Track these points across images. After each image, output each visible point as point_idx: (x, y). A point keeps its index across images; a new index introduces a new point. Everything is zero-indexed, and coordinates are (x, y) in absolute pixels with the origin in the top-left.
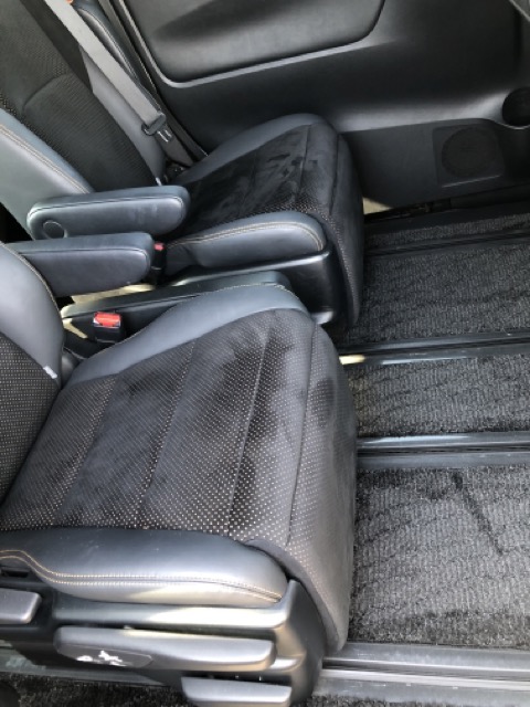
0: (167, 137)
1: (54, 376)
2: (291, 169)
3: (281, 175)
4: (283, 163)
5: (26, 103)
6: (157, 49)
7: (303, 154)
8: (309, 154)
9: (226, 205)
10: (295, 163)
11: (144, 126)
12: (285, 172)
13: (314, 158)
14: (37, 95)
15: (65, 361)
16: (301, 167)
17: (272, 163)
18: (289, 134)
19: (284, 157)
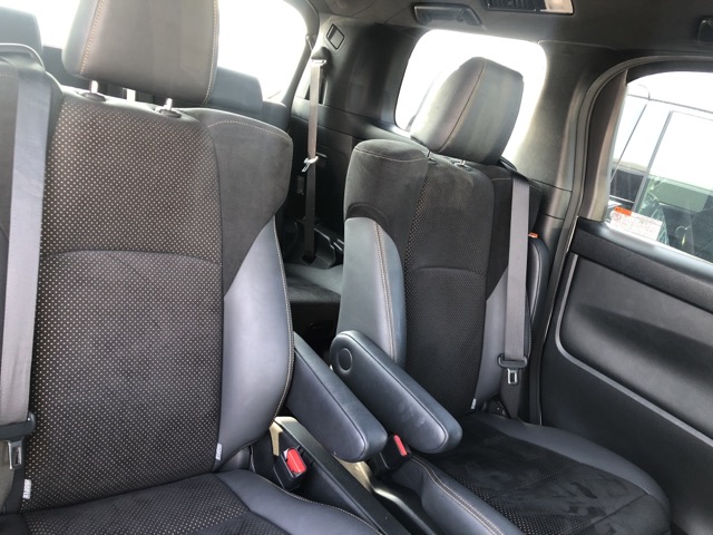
0: (512, 380)
1: (218, 457)
2: (583, 512)
3: (567, 508)
4: (581, 498)
5: (425, 267)
6: (571, 316)
7: (608, 512)
8: (613, 518)
9: (495, 478)
10: (593, 511)
11: (502, 356)
12: (574, 509)
13: (616, 527)
14: (440, 269)
15: (240, 456)
16: (593, 521)
17: (573, 489)
18: (617, 481)
19: (590, 494)
